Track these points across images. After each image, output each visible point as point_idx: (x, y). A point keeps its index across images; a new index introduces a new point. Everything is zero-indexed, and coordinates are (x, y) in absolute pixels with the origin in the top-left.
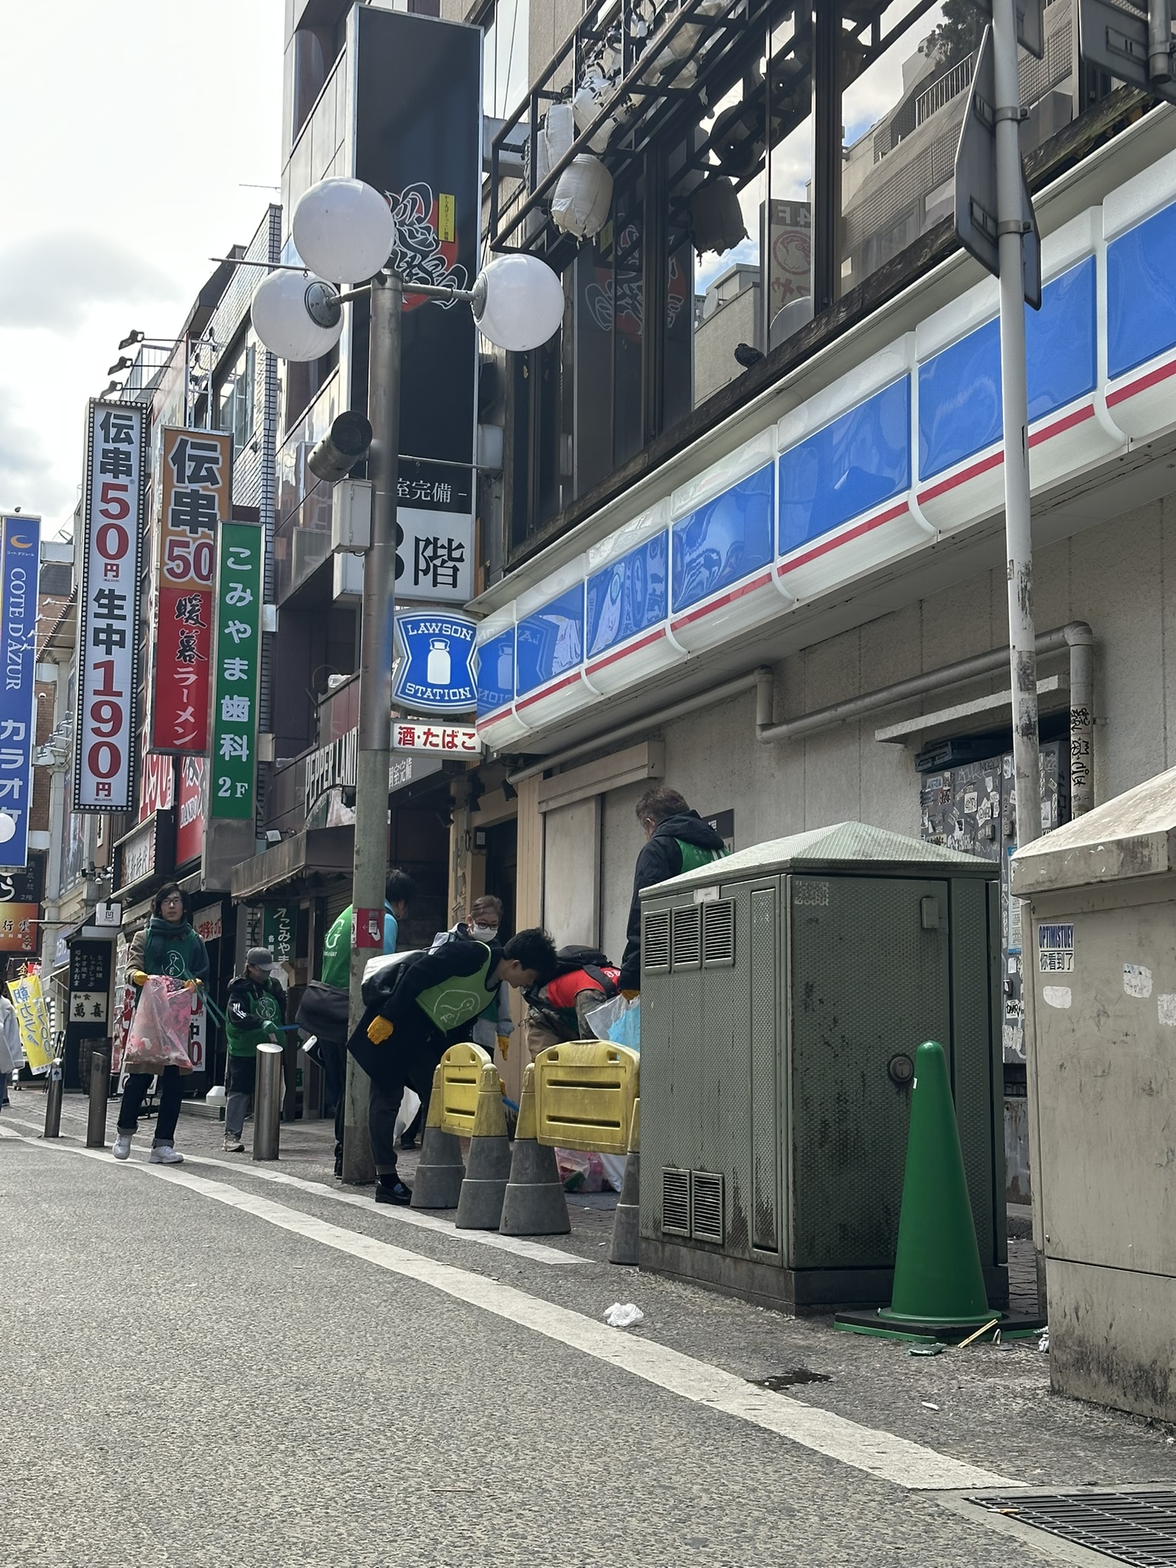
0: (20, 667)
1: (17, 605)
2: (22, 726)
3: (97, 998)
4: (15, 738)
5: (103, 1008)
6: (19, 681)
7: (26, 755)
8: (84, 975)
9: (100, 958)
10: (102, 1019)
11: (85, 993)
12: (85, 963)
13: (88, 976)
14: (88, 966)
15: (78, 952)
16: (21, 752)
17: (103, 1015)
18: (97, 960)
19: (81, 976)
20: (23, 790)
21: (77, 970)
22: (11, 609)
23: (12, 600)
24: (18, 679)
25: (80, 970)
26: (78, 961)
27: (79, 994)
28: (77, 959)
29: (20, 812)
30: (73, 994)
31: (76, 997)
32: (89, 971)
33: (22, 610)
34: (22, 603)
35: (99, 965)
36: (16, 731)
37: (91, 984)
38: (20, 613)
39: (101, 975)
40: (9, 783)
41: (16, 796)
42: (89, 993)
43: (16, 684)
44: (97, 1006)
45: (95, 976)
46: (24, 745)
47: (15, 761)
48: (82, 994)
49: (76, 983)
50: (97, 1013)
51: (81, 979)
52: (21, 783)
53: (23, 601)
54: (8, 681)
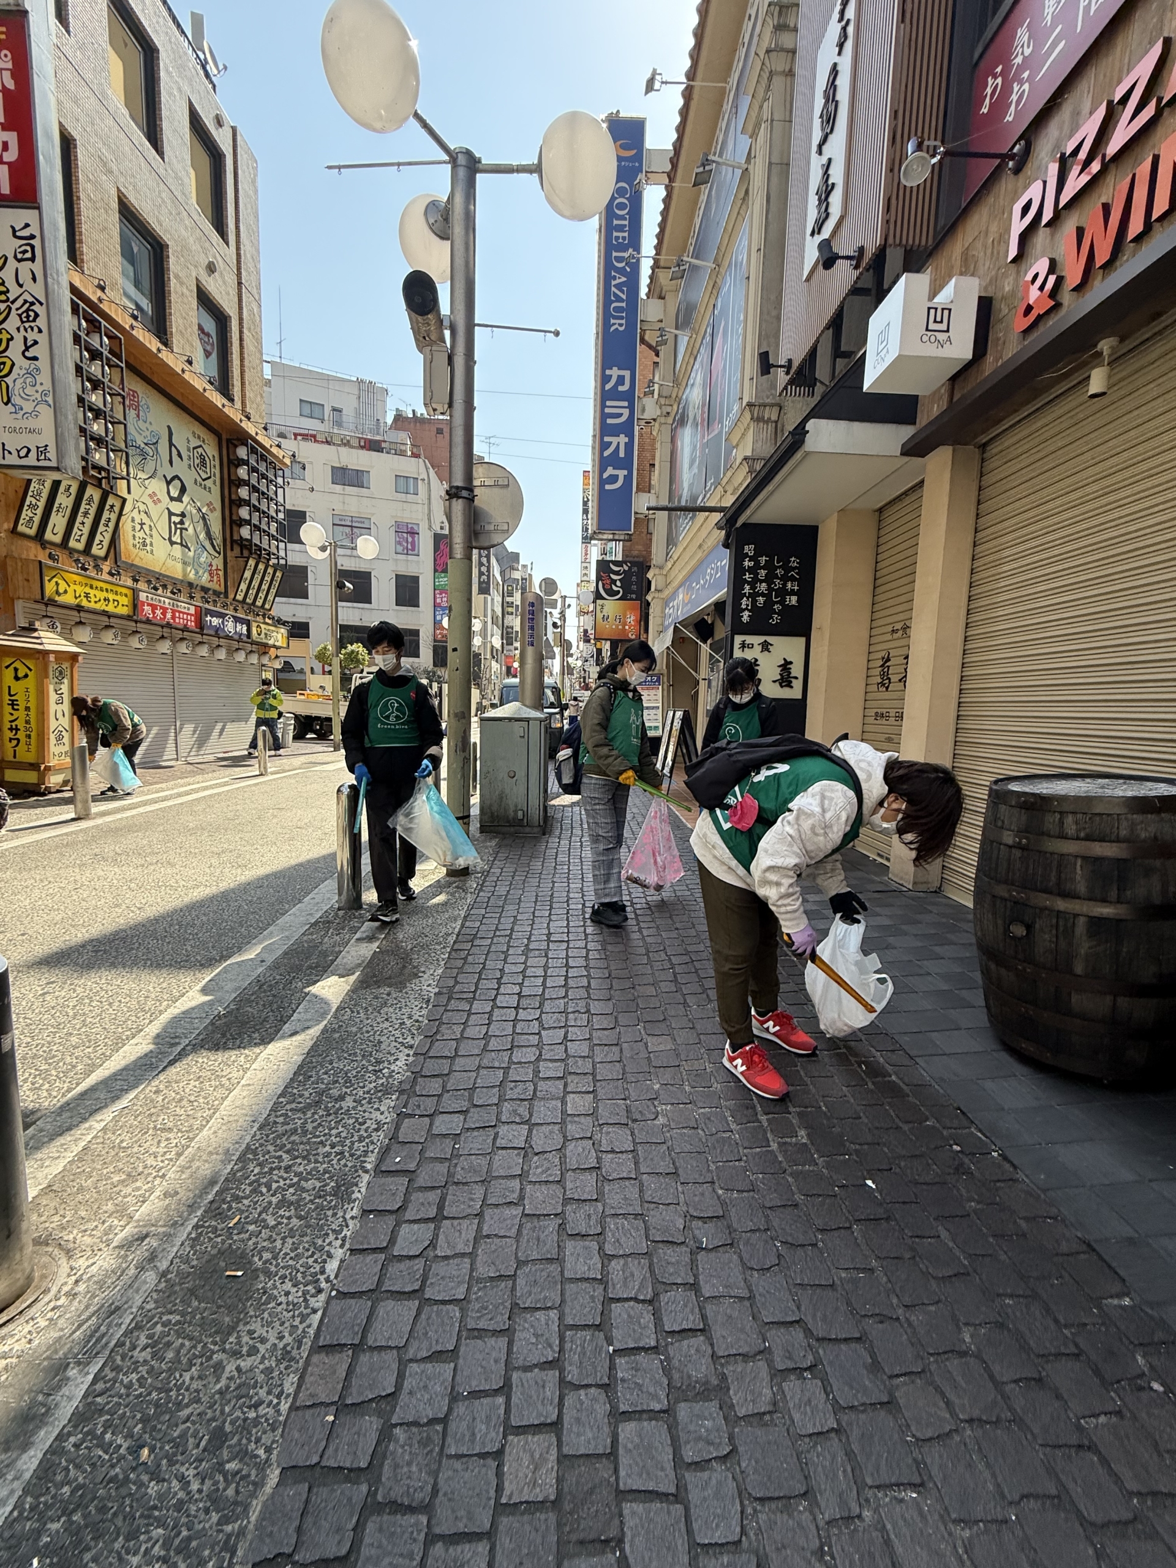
0: (624, 305)
1: (620, 228)
2: (627, 374)
3: (788, 648)
4: (620, 388)
5: (797, 670)
6: (623, 322)
7: (631, 408)
8: (761, 599)
9: (794, 562)
10: (795, 693)
11: (762, 639)
12: (763, 573)
13: (769, 603)
14: (769, 580)
15: (749, 549)
16: (626, 404)
17: (798, 685)
18: (787, 568)
19: (754, 602)
20: (629, 446)
21: (747, 589)
22: (615, 234)
23: (615, 222)
24: (622, 318)
25: (753, 588)
26: (751, 570)
27: (749, 639)
28: (747, 563)
29: (625, 472)
30: (738, 639)
31: (743, 646)
32: (770, 589)
33: (626, 234)
34: (625, 226)
35: (793, 579)
36: (621, 380)
37: (775, 619)
38: (624, 238)
39: (794, 600)
40: (614, 440)
41: (622, 454)
42: (770, 639)
43: (621, 325)
44: (786, 666)
45: (782, 602)
46: (629, 397)
47: (621, 415)
48: (756, 640)
49: (746, 616)
50: (785, 680)
51: (754, 609)
52: (627, 440)
53: (626, 223)
54: (612, 321)
